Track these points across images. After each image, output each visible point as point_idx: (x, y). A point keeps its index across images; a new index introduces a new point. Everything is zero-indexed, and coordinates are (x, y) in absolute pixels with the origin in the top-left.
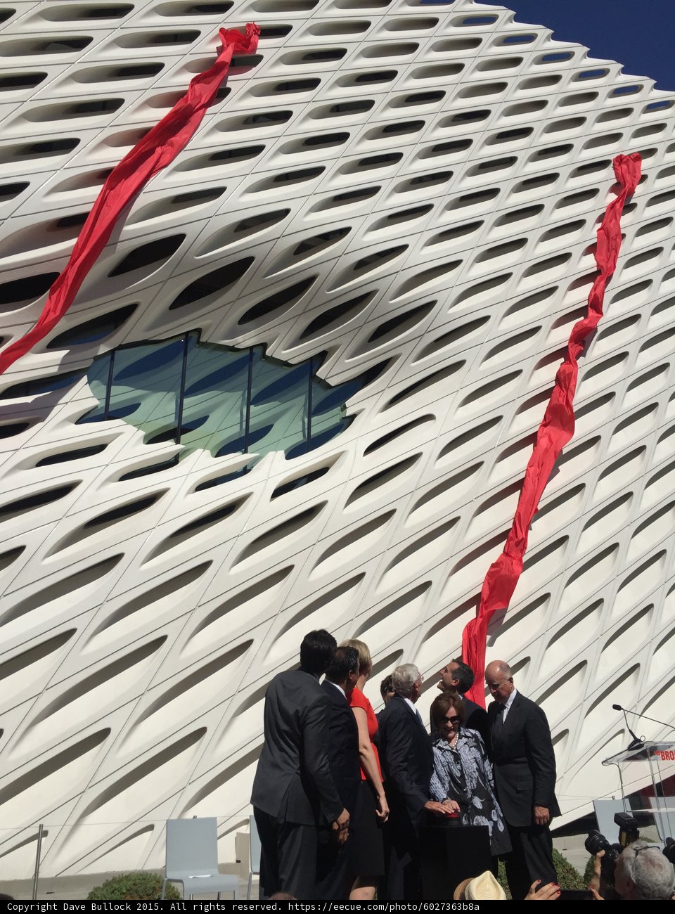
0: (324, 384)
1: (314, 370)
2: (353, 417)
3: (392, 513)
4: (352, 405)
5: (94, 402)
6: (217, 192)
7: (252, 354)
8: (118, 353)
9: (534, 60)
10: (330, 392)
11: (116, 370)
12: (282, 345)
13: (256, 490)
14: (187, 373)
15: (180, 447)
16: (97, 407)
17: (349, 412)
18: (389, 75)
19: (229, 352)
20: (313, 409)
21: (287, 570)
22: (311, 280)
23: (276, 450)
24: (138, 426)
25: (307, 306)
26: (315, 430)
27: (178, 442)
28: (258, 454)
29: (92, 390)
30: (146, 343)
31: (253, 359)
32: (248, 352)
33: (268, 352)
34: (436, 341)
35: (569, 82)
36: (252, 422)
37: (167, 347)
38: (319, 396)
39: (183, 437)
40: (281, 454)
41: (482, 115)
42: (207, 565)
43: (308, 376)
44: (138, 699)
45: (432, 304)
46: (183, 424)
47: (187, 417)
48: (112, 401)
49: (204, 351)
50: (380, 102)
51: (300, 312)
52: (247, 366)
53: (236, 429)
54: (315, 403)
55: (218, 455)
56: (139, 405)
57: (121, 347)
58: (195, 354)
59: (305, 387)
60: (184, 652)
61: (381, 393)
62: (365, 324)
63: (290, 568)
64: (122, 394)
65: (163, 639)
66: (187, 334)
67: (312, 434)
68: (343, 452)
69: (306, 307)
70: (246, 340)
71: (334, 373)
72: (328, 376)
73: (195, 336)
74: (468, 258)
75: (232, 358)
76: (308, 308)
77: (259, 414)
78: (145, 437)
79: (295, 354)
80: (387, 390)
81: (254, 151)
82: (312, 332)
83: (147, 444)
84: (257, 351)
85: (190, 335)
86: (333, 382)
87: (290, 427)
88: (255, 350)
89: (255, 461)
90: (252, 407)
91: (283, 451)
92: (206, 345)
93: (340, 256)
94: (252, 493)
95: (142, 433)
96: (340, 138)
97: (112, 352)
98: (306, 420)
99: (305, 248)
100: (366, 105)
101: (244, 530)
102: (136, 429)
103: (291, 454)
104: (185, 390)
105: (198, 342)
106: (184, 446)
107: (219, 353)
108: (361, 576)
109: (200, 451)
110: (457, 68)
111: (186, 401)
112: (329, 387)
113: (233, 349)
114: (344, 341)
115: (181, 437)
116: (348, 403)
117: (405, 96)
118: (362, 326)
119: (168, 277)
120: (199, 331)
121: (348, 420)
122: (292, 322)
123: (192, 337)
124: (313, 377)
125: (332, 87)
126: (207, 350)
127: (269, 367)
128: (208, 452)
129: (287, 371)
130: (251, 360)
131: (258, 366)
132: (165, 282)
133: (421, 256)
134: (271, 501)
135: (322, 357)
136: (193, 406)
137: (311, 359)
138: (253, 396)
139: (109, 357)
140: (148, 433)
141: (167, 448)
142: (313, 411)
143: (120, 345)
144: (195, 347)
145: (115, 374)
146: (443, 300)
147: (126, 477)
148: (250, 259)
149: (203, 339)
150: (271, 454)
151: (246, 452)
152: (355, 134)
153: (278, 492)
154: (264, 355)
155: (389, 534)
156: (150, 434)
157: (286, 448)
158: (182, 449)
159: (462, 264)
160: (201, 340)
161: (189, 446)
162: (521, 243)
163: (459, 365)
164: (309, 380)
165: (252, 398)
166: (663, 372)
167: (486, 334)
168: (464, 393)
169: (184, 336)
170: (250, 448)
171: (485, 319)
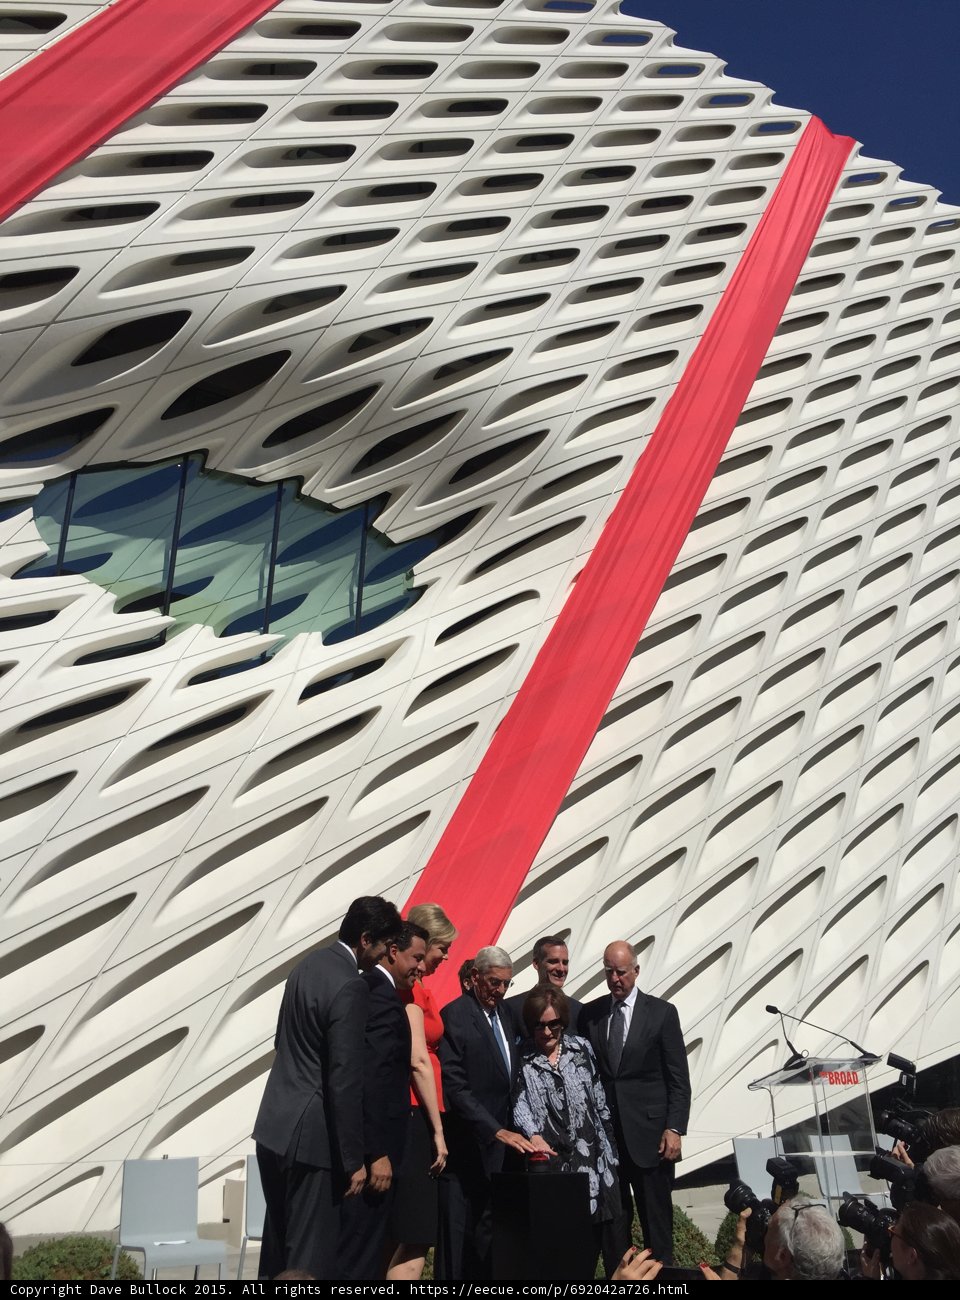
0: (383, 539)
1: (369, 519)
2: (423, 589)
3: (472, 727)
4: (422, 572)
5: (42, 548)
6: (240, 254)
7: (281, 491)
8: (81, 478)
9: (698, 102)
10: (391, 551)
11: (78, 503)
12: (325, 480)
13: (279, 687)
14: (185, 513)
15: (168, 619)
16: (46, 554)
17: (417, 582)
18: (495, 106)
19: (248, 487)
20: (365, 575)
21: (320, 803)
22: (372, 389)
23: (310, 631)
24: (107, 586)
25: (366, 424)
26: (367, 606)
27: (165, 612)
28: (283, 636)
29: (39, 529)
30: (124, 465)
31: (283, 498)
32: (275, 489)
33: (305, 490)
34: (546, 487)
35: (745, 136)
36: (276, 589)
37: (156, 473)
38: (376, 556)
39: (174, 606)
40: (317, 636)
41: (624, 172)
42: (200, 793)
43: (359, 530)
44: (87, 985)
45: (543, 434)
46: (174, 587)
47: (180, 577)
48: (69, 547)
49: (210, 483)
50: (481, 142)
51: (353, 435)
53: (253, 598)
54: (369, 567)
55: (226, 632)
56: (108, 556)
57: (86, 470)
58: (196, 486)
59: (356, 542)
60: (161, 917)
61: (464, 557)
62: (445, 457)
63: (322, 801)
64: (84, 538)
65: (130, 898)
66: (186, 456)
67: (363, 610)
68: (406, 639)
69: (364, 427)
70: (273, 470)
71: (399, 524)
72: (390, 529)
73: (198, 459)
74: (595, 372)
75: (251, 495)
76: (365, 431)
77: (288, 578)
78: (117, 603)
79: (345, 495)
80: (473, 553)
81: (298, 198)
82: (370, 464)
83: (123, 611)
84: (289, 487)
85: (190, 458)
86: (396, 537)
87: (331, 598)
88: (285, 486)
89: (279, 645)
90: (277, 567)
91: (319, 634)
92: (214, 474)
93: (415, 359)
94: (271, 691)
95: (112, 597)
96: (423, 189)
97: (72, 476)
98: (355, 590)
99: (365, 343)
100: (461, 146)
101: (258, 744)
102: (103, 590)
103: (331, 638)
104: (181, 535)
105: (203, 469)
106: (174, 619)
107: (230, 487)
108: (424, 815)
109: (197, 627)
110: (592, 103)
111: (181, 554)
112: (390, 544)
113: (253, 482)
114: (415, 480)
115: (172, 605)
116: (416, 569)
117: (519, 137)
118: (441, 461)
119: (162, 371)
120: (204, 453)
121: (415, 593)
122: (342, 448)
123: (192, 461)
124: (368, 529)
125: (413, 116)
126: (215, 482)
127: (304, 510)
128: (209, 629)
129: (330, 518)
130: (279, 499)
131: (289, 510)
132: (156, 378)
133: (529, 366)
134: (299, 703)
135: (382, 501)
136: (190, 562)
137: (366, 503)
138: (279, 552)
139: (68, 483)
140: (121, 597)
141: (150, 620)
142: (365, 578)
143: (84, 466)
144: (198, 476)
145: (74, 509)
146: (559, 429)
147: (84, 660)
148: (284, 355)
149: (210, 465)
150: (303, 636)
151: (265, 631)
152: (444, 185)
153: (311, 691)
154: (298, 494)
155: (466, 758)
156: (123, 599)
157: (324, 630)
158: (172, 623)
159: (587, 381)
160: (207, 467)
161: (182, 619)
162: (668, 357)
163: (578, 521)
164: (363, 532)
165: (278, 555)
166: (853, 549)
167: (615, 481)
168: (581, 564)
169: (181, 460)
170: (272, 626)
171: (614, 461)
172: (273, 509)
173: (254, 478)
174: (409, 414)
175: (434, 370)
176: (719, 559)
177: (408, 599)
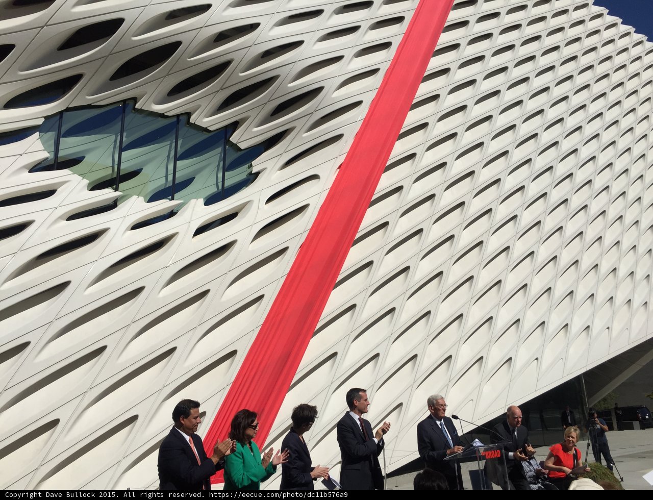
0: (235, 147)
1: (228, 136)
2: (257, 174)
3: (286, 249)
4: (257, 164)
5: (45, 155)
7: (178, 121)
8: (65, 114)
10: (240, 153)
11: (64, 128)
12: (203, 114)
13: (181, 231)
15: (118, 194)
16: (47, 158)
17: (254, 170)
19: (160, 118)
20: (226, 167)
21: (206, 292)
22: (227, 64)
23: (196, 198)
24: (83, 175)
26: (228, 183)
27: (116, 190)
28: (182, 201)
29: (43, 144)
30: (89, 107)
31: (180, 123)
32: (175, 119)
33: (192, 120)
34: (322, 118)
36: (177, 175)
37: (108, 111)
38: (232, 156)
39: (122, 186)
40: (201, 201)
42: (141, 289)
43: (223, 140)
44: (83, 395)
45: (319, 90)
46: (121, 174)
47: (124, 169)
48: (61, 154)
49: (139, 116)
51: (218, 90)
52: (175, 129)
53: (163, 181)
54: (228, 162)
55: (151, 200)
56: (84, 157)
57: (68, 110)
58: (130, 118)
59: (219, 150)
61: (279, 157)
62: (268, 101)
63: (207, 292)
64: (70, 146)
65: (103, 348)
66: (124, 101)
67: (225, 186)
68: (249, 202)
69: (223, 85)
70: (171, 107)
71: (243, 139)
72: (239, 141)
73: (131, 103)
74: (348, 54)
75: (162, 123)
77: (185, 167)
78: (89, 184)
79: (213, 122)
80: (284, 154)
82: (227, 105)
83: (91, 190)
84: (183, 118)
85: (127, 102)
86: (243, 146)
87: (207, 182)
88: (181, 118)
89: (181, 206)
90: (178, 162)
91: (203, 199)
92: (140, 111)
93: (251, 46)
94: (177, 233)
95: (86, 182)
97: (61, 114)
98: (220, 175)
101: (171, 262)
102: (81, 178)
103: (209, 201)
105: (134, 108)
106: (121, 193)
107: (150, 118)
108: (262, 297)
109: (135, 197)
111: (125, 154)
112: (239, 149)
113: (162, 116)
114: (252, 114)
115: (120, 185)
116: (254, 163)
118: (266, 103)
120: (135, 100)
121: (253, 176)
122: (211, 96)
123: (128, 104)
124: (228, 142)
126: (143, 115)
127: (193, 131)
128: (141, 198)
129: (207, 135)
130: (178, 125)
131: (184, 130)
132: (106, 57)
133: (314, 50)
134: (194, 238)
135: (235, 126)
136: (130, 159)
137: (226, 127)
139: (58, 117)
140: (92, 181)
141: (108, 194)
143: (67, 108)
144: (132, 112)
145: (63, 132)
146: (329, 86)
147: (70, 218)
148: (178, 44)
150: (193, 201)
151: (173, 199)
153: (200, 231)
154: (188, 122)
155: (283, 266)
156: (93, 182)
157: (205, 197)
158: (119, 196)
159: (344, 59)
160: (136, 107)
161: (126, 193)
162: (387, 45)
163: (339, 137)
164: (224, 143)
165: (178, 156)
166: (479, 149)
167: (359, 114)
168: (342, 159)
169: (122, 103)
170: (176, 196)
171: (359, 103)
172: (174, 131)
173: (164, 113)
174: (249, 77)
175: (260, 53)
176: (413, 156)
177: (249, 179)
